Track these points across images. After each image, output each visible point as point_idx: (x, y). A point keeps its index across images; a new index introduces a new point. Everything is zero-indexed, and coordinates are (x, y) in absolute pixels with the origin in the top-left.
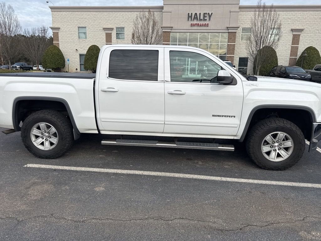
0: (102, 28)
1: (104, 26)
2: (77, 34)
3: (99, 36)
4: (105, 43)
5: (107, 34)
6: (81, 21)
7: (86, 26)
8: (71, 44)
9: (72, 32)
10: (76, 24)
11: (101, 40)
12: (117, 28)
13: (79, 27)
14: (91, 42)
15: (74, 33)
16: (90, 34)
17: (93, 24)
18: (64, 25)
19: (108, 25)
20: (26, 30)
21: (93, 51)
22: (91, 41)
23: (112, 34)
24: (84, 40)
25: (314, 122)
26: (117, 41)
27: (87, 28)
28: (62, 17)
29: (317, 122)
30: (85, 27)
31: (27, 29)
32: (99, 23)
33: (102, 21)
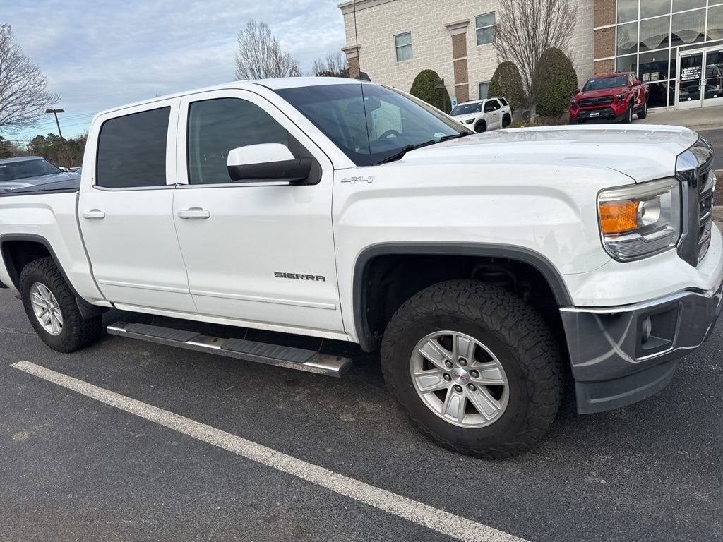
0: (443, 27)
1: (447, 20)
2: (393, 51)
3: (438, 47)
4: (452, 59)
5: (454, 37)
6: (399, 21)
7: (410, 29)
8: (383, 77)
9: (383, 51)
10: (390, 29)
11: (443, 55)
12: (477, 18)
13: (396, 37)
14: (422, 63)
15: (387, 52)
16: (418, 47)
17: (424, 22)
18: (367, 39)
19: (457, 15)
20: (317, 62)
21: (423, 84)
22: (422, 61)
23: (467, 36)
24: (408, 63)
25: (562, 307)
26: (479, 49)
27: (412, 35)
28: (362, 22)
29: (576, 307)
30: (409, 33)
31: (319, 60)
32: (437, 14)
33: (443, 9)
